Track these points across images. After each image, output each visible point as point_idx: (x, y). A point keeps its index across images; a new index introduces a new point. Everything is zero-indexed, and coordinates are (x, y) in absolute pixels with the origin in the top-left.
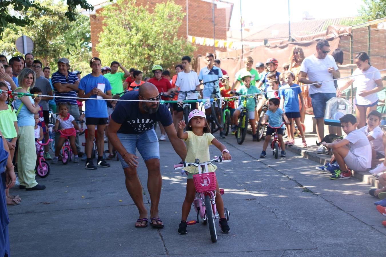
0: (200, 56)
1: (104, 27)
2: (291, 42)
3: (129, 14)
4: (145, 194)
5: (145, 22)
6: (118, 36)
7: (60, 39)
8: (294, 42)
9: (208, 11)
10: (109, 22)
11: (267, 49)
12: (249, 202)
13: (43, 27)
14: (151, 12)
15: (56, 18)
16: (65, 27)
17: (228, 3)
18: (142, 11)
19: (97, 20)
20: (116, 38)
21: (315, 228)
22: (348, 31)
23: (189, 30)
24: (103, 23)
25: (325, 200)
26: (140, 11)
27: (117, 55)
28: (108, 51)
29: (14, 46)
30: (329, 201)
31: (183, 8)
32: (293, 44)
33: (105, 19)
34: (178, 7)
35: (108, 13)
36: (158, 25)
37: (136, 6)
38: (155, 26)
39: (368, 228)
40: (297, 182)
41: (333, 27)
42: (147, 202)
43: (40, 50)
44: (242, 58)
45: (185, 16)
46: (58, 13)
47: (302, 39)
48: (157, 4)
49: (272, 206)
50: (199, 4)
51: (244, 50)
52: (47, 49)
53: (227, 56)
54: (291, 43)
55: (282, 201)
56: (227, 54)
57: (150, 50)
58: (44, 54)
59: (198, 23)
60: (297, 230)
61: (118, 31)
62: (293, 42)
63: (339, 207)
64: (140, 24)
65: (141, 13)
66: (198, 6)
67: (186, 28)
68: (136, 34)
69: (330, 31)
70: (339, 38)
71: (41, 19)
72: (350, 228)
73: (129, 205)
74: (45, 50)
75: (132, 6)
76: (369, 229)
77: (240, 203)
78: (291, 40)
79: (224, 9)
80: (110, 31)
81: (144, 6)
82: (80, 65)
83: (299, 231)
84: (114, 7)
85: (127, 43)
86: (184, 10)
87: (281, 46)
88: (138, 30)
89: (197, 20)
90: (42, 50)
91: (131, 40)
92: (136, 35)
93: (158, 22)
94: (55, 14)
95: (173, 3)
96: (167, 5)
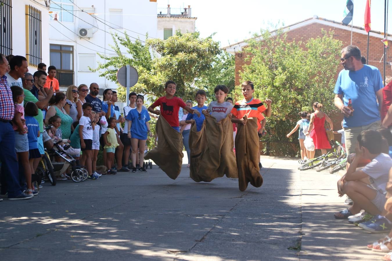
6: (259, 76)
13: (179, 65)
14: (306, 49)
15: (194, 55)
18: (294, 48)
19: (243, 59)
20: (257, 79)
24: (245, 61)
29: (144, 87)
33: (248, 56)
34: (338, 42)
35: (252, 50)
37: (288, 43)
46: (197, 50)
52: (182, 91)
57: (298, 95)
61: (261, 70)
64: (287, 62)
65: (293, 51)
68: (281, 73)
71: (177, 56)
74: (181, 93)
75: (283, 42)
80: (253, 71)
81: (297, 42)
85: (269, 84)
88: (284, 69)
91: (274, 81)
93: (310, 61)
94: (193, 51)
95: (331, 38)
96: (323, 40)
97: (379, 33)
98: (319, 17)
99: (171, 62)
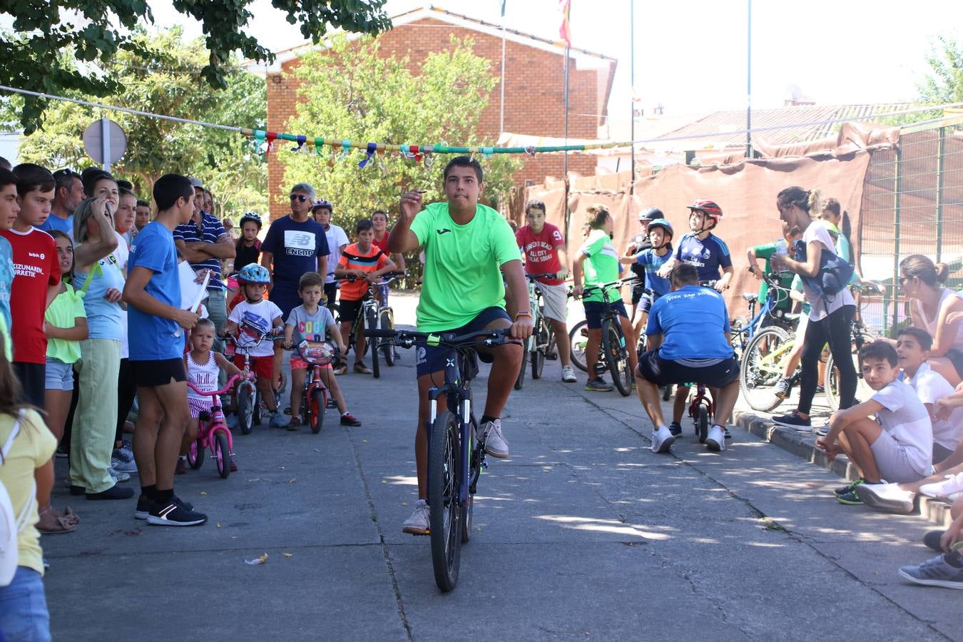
0: (531, 184)
1: (298, 106)
2: (752, 158)
3: (362, 75)
4: (374, 520)
5: (400, 97)
6: (333, 128)
7: (192, 130)
8: (759, 159)
9: (554, 75)
10: (313, 92)
11: (692, 172)
12: (629, 551)
13: (152, 100)
14: (415, 72)
15: (185, 79)
16: (205, 101)
17: (603, 57)
18: (394, 71)
19: (284, 87)
20: (327, 133)
21: (789, 621)
22: (890, 139)
23: (505, 120)
24: (298, 96)
25: (819, 553)
26: (388, 70)
27: (327, 174)
28: (306, 163)
29: (79, 144)
30: (826, 555)
31: (492, 64)
32: (755, 163)
33: (303, 84)
34: (482, 64)
35: (310, 73)
36: (429, 103)
37: (380, 59)
38: (424, 107)
39: (921, 628)
40: (750, 505)
41: (855, 128)
42: (379, 540)
43: (141, 155)
44: (632, 193)
45: (498, 85)
46: (190, 69)
47: (777, 154)
48: (430, 53)
49: (685, 563)
50: (534, 56)
51: (636, 174)
52: (160, 153)
53: (594, 187)
54: (750, 162)
55: (710, 552)
56: (595, 183)
57: (409, 166)
58: (151, 165)
59: (528, 104)
60: (743, 625)
61: (334, 117)
62: (756, 160)
63: (851, 571)
64: (386, 100)
65: (391, 76)
66: (529, 62)
67: (498, 114)
68: (376, 124)
69: (846, 136)
70: (868, 155)
71: (149, 81)
72: (874, 627)
73: (333, 546)
74: (156, 155)
75: (371, 57)
76: (921, 630)
77: (606, 553)
78: (752, 154)
79: (594, 73)
80: (313, 115)
81: (399, 59)
82: (238, 195)
83: (748, 629)
84: (326, 58)
86: (497, 70)
87: (726, 167)
88: (381, 115)
89: (526, 95)
90: (147, 156)
92: (376, 127)
93: (431, 98)
94: (181, 69)
95: (469, 53)
96: (454, 56)
97: (551, 43)
98: (435, 6)
99: (135, 92)
